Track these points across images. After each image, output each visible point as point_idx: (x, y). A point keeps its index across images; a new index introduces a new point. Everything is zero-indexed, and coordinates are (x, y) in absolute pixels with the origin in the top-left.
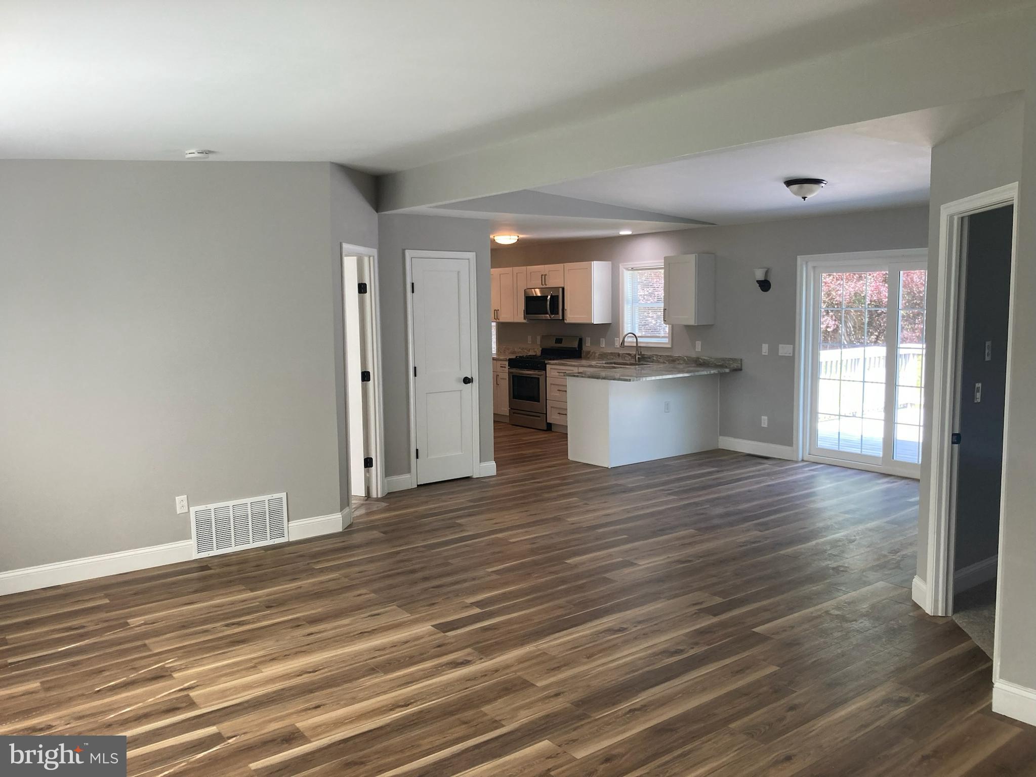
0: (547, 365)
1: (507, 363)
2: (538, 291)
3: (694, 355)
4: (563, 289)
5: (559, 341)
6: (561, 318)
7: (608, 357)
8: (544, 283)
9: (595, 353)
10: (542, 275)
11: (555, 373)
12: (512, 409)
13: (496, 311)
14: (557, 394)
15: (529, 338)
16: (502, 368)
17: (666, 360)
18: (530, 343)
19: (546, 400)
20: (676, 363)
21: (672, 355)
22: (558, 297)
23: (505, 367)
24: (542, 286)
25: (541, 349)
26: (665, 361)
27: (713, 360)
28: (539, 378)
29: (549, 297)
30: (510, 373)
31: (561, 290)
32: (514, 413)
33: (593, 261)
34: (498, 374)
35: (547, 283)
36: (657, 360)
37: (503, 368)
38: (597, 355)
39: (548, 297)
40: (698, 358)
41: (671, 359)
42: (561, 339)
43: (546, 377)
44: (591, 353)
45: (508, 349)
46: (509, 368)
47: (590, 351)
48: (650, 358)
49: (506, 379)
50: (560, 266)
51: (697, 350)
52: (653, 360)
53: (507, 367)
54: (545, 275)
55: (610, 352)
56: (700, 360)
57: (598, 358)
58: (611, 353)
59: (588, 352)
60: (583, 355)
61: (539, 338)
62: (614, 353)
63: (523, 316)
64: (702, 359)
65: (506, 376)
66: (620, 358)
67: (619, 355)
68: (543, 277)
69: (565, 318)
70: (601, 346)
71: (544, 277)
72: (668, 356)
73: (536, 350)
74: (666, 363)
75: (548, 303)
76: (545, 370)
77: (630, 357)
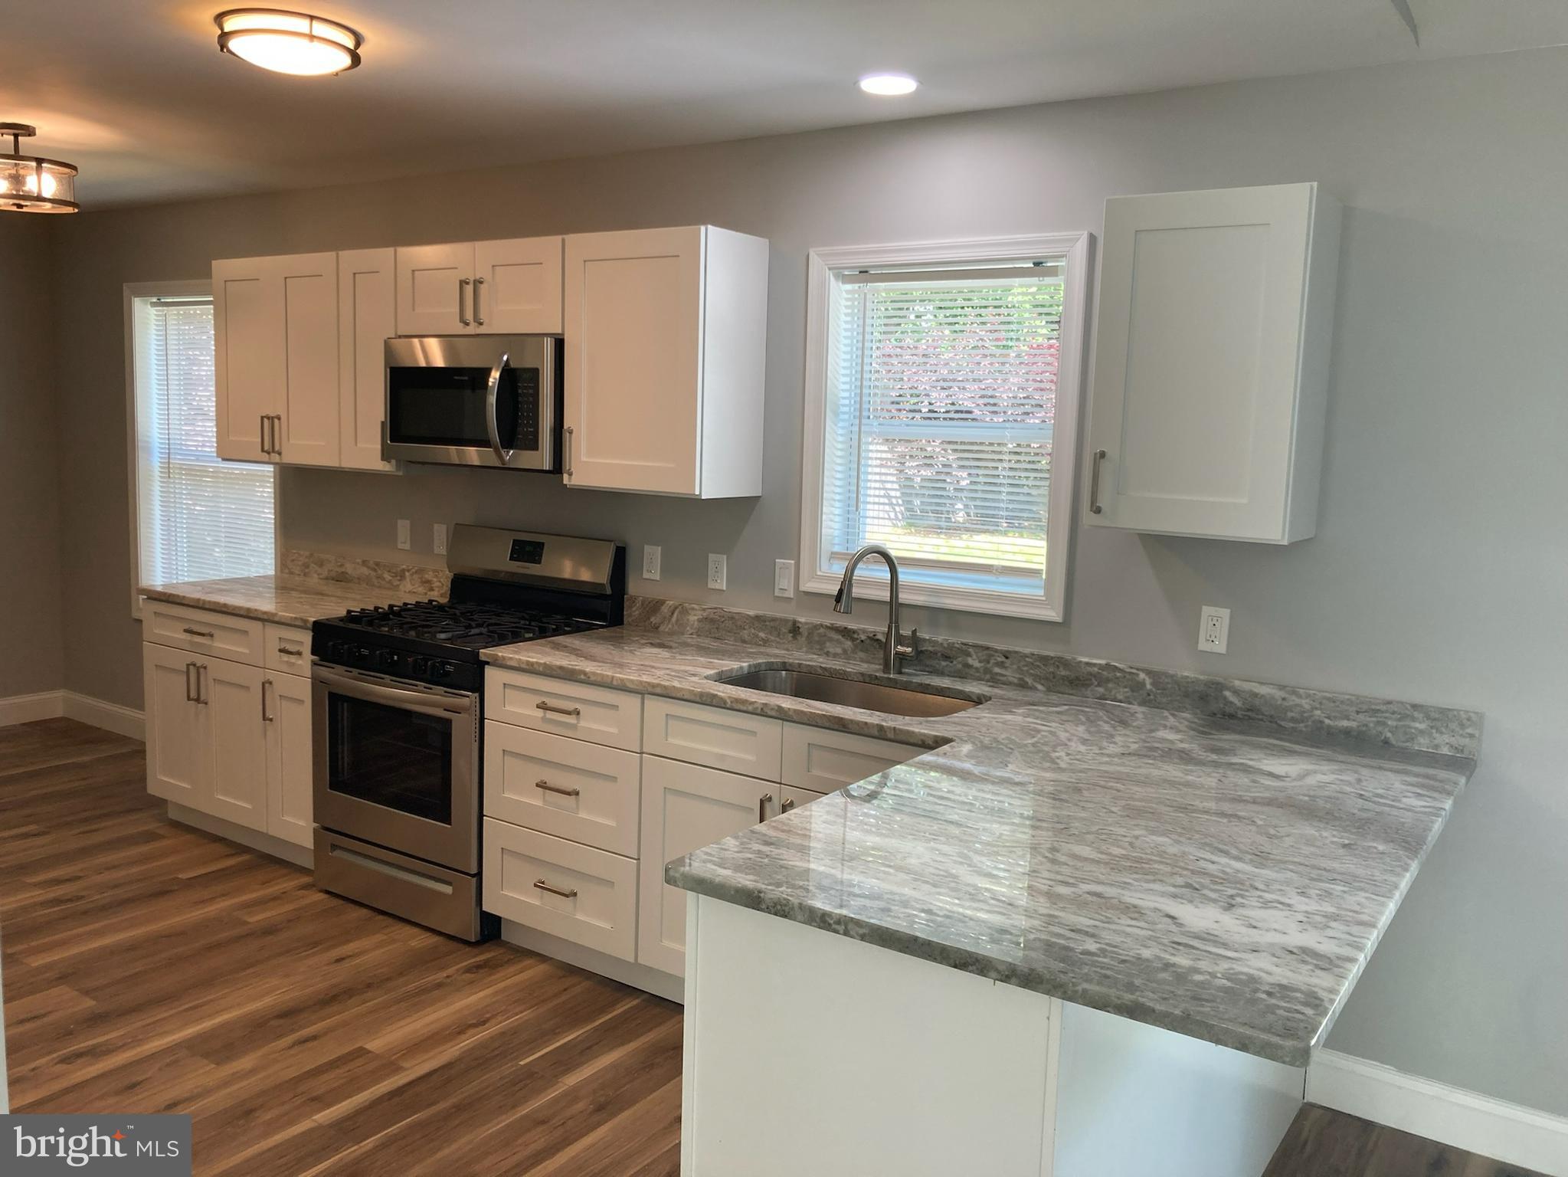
0: (489, 670)
1: (306, 639)
2: (434, 346)
3: (1188, 670)
4: (559, 344)
5: (527, 551)
6: (547, 465)
7: (745, 634)
8: (469, 315)
9: (685, 612)
10: (463, 283)
11: (524, 709)
12: (328, 830)
13: (270, 421)
14: (535, 799)
15: (403, 528)
16: (285, 657)
17: (1037, 678)
18: (407, 546)
19: (481, 815)
20: (1088, 693)
21: (1068, 656)
22: (535, 373)
23: (299, 653)
24: (460, 329)
25: (451, 575)
26: (1029, 680)
27: (1306, 704)
28: (449, 722)
29: (495, 375)
30: (317, 683)
31: (549, 346)
32: (334, 847)
33: (705, 223)
34: (271, 675)
35: (483, 316)
36: (987, 671)
37: (293, 659)
38: (693, 618)
39: (487, 372)
40: (1219, 687)
41: (1063, 672)
42: (540, 546)
43: (482, 719)
44: (665, 609)
45: (321, 564)
46: (314, 663)
47: (662, 602)
48: (946, 657)
49: (301, 702)
50: (545, 246)
51: (1203, 646)
52: (968, 666)
53: (308, 657)
54: (478, 282)
55: (752, 613)
56: (1227, 693)
57: (698, 633)
58: (757, 618)
59: (654, 606)
60: (631, 613)
61: (440, 534)
62: (774, 620)
63: (379, 447)
64: (1236, 692)
65: (303, 689)
66: (802, 640)
67: (795, 629)
68: (469, 289)
69: (566, 466)
70: (711, 585)
71: (471, 288)
72: (1045, 659)
73: (429, 576)
74: (1033, 688)
75: (492, 399)
76: (478, 687)
77: (848, 644)
